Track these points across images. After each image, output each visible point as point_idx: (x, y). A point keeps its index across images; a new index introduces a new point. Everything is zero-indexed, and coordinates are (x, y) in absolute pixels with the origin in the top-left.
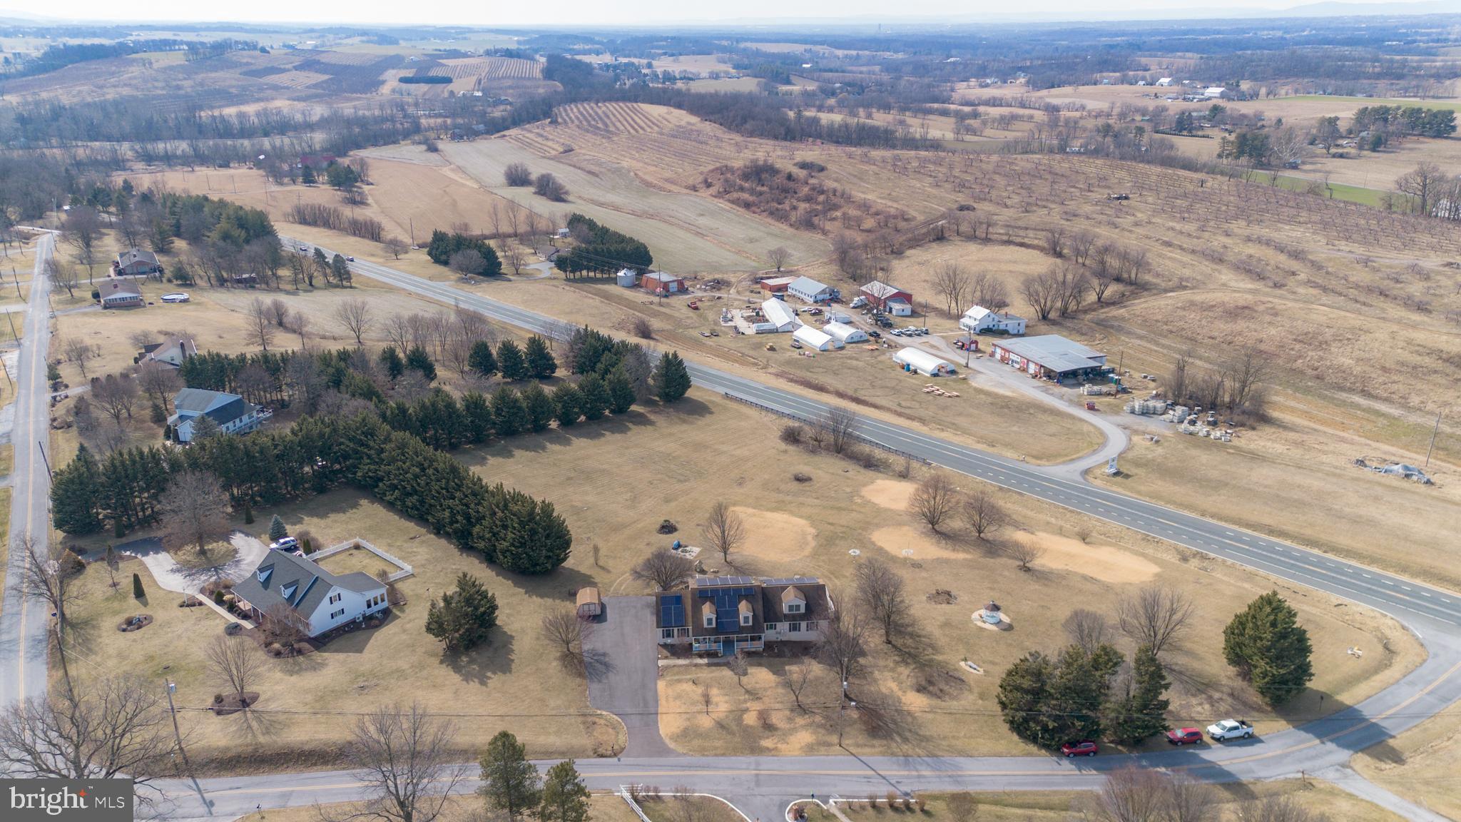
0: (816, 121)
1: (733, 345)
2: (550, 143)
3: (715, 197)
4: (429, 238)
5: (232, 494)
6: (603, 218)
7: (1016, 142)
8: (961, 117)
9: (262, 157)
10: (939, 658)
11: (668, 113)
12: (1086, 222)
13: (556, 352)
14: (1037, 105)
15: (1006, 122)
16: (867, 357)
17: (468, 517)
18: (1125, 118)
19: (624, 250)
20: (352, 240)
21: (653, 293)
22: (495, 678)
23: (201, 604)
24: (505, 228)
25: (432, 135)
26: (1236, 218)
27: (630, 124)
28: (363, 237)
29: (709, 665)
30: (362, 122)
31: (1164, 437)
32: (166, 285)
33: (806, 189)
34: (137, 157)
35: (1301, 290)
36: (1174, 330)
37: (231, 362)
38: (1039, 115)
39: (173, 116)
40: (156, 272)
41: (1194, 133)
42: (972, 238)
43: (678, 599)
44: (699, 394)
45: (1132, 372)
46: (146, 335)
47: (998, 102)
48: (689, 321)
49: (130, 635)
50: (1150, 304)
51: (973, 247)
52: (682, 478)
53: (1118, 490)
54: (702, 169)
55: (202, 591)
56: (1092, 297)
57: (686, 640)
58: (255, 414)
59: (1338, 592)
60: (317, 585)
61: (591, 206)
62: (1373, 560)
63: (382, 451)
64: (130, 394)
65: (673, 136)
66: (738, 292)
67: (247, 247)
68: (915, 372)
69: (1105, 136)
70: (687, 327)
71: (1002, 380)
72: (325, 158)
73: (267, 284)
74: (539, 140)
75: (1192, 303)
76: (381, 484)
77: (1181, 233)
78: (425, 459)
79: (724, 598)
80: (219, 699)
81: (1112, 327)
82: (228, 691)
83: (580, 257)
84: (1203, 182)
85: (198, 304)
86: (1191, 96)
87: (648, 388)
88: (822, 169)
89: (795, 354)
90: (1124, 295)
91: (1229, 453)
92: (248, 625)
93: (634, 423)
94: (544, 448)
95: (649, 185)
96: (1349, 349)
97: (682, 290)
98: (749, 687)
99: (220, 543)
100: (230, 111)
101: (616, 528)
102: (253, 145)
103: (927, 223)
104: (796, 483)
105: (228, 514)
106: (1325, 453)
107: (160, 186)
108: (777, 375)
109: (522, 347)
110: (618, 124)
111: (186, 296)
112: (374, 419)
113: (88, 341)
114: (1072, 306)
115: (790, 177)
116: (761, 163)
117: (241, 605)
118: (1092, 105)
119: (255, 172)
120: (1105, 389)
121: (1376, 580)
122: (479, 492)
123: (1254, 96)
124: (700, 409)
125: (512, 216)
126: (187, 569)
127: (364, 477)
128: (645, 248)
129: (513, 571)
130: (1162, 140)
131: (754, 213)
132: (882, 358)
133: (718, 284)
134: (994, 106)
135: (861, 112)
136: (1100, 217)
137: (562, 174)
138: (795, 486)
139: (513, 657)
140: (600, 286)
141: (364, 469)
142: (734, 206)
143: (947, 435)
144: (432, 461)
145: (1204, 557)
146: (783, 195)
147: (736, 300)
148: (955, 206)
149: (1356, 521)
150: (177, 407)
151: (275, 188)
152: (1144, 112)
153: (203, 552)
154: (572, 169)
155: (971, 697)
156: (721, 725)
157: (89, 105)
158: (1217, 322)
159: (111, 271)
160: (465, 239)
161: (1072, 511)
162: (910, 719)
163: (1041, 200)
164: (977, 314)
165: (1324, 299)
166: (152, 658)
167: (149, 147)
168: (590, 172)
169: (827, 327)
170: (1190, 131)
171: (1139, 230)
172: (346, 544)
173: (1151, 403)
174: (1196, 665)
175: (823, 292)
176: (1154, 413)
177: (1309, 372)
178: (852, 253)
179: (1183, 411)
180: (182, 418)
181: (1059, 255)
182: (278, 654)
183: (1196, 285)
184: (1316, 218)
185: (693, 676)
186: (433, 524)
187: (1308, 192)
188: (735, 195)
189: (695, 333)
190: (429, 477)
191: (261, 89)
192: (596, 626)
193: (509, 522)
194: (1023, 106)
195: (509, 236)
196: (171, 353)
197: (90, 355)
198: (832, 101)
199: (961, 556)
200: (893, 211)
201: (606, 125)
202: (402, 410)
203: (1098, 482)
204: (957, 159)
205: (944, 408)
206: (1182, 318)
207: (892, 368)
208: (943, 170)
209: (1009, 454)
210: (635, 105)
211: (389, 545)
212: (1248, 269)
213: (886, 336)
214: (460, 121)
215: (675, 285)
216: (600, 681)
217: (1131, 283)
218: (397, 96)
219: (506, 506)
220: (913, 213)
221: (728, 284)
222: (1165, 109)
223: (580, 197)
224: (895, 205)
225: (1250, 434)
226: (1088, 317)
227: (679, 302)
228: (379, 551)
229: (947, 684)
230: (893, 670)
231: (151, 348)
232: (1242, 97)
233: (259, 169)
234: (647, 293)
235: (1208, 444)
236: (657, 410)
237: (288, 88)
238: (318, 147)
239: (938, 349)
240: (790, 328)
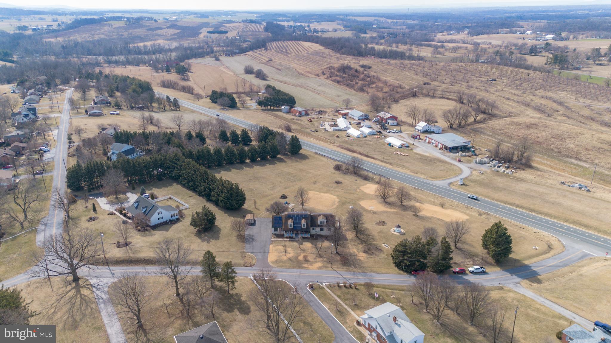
0: (373, 48)
1: (322, 135)
2: (263, 57)
3: (326, 79)
4: (210, 93)
5: (128, 179)
6: (279, 86)
7: (457, 58)
8: (436, 47)
9: (151, 62)
10: (375, 243)
11: (312, 45)
12: (476, 90)
13: (252, 135)
14: (470, 43)
15: (455, 49)
16: (375, 140)
17: (210, 189)
18: (507, 48)
19: (285, 98)
20: (182, 94)
21: (295, 115)
22: (213, 241)
23: (115, 214)
24: (241, 90)
25: (218, 54)
26: (540, 88)
27: (296, 50)
28: (187, 92)
29: (289, 241)
30: (191, 49)
31: (486, 172)
32: (111, 109)
33: (363, 76)
34: (105, 62)
35: (559, 118)
36: (504, 133)
37: (131, 134)
38: (470, 47)
39: (119, 46)
40: (108, 104)
41: (537, 54)
42: (428, 95)
43: (280, 218)
44: (305, 152)
45: (482, 149)
46: (102, 125)
47: (454, 41)
48: (307, 126)
49: (91, 223)
50: (496, 122)
51: (427, 99)
52: (293, 181)
53: (462, 190)
54: (322, 67)
55: (116, 210)
56: (471, 120)
57: (282, 233)
58: (139, 153)
59: (537, 227)
60: (154, 208)
61: (277, 82)
62: (555, 217)
63: (182, 166)
64: (96, 145)
65: (313, 55)
66: (329, 116)
67: (142, 95)
68: (393, 146)
69: (496, 56)
70: (306, 128)
71: (426, 150)
72: (175, 63)
73: (148, 109)
74: (260, 56)
75: (513, 122)
76: (181, 178)
77: (515, 94)
78: (196, 168)
79: (297, 218)
80: (118, 243)
81: (478, 131)
82: (122, 241)
83: (267, 101)
84: (529, 74)
85: (123, 115)
86: (539, 39)
87: (285, 149)
88: (370, 68)
89: (346, 139)
90: (485, 119)
91: (510, 178)
92: (130, 221)
93: (278, 162)
94: (243, 169)
95: (300, 74)
96: (573, 141)
97: (307, 114)
98: (302, 248)
99: (123, 195)
100: (141, 44)
101: (265, 196)
102: (149, 58)
103: (410, 90)
104: (336, 184)
105: (126, 186)
106: (550, 179)
107: (113, 72)
108: (337, 146)
109: (239, 133)
110: (291, 50)
111: (118, 112)
112: (180, 154)
113: (82, 127)
114: (463, 123)
115: (356, 71)
116: (346, 65)
117: (128, 215)
118: (495, 42)
119: (148, 68)
120: (467, 154)
121: (554, 224)
122: (214, 180)
123: (567, 39)
124: (304, 157)
125: (243, 85)
126: (111, 203)
127: (175, 175)
128: (293, 97)
129: (224, 208)
130: (521, 57)
131: (341, 85)
132: (381, 141)
133: (321, 112)
134: (452, 43)
135: (394, 45)
136: (482, 88)
137: (266, 70)
138: (336, 185)
139: (220, 235)
140: (274, 112)
141: (176, 172)
142: (333, 82)
143: (400, 170)
144: (198, 169)
145: (488, 214)
146: (353, 78)
147: (327, 118)
148: (422, 83)
149: (553, 203)
150: (111, 149)
151: (155, 74)
152: (516, 45)
153: (117, 198)
154: (271, 67)
155: (383, 255)
156: (290, 259)
157: (88, 41)
158: (521, 130)
159: (92, 103)
160: (224, 93)
161: (440, 197)
162: (359, 261)
163: (459, 81)
164: (422, 125)
165: (568, 121)
166: (97, 230)
167: (110, 58)
168: (278, 69)
169: (361, 129)
170: (535, 54)
171: (497, 93)
172: (166, 197)
173: (484, 160)
174: (472, 249)
175: (362, 116)
176: (485, 163)
177: (556, 150)
178: (377, 101)
179: (496, 163)
180: (113, 153)
181: (462, 103)
182: (139, 230)
183: (516, 115)
184: (574, 89)
185: (283, 244)
186: (198, 192)
187: (574, 79)
188: (334, 78)
189: (309, 130)
190: (197, 175)
191: (153, 36)
192: (251, 227)
193: (223, 191)
194: (464, 42)
195: (242, 93)
196: (111, 131)
197: (83, 132)
198: (383, 41)
199: (393, 210)
200: (396, 85)
201: (286, 50)
202: (191, 152)
203: (454, 187)
204: (427, 64)
205: (401, 160)
206: (507, 128)
207: (384, 145)
208: (420, 68)
209: (422, 176)
210: (299, 42)
211: (182, 198)
212: (540, 109)
213: (384, 133)
214: (229, 48)
215: (304, 112)
216: (250, 244)
217: (489, 114)
218: (205, 38)
219: (223, 185)
220: (404, 85)
221: (325, 112)
222: (526, 44)
223: (273, 79)
224: (398, 82)
225: (522, 172)
226: (470, 127)
227: (305, 119)
228: (178, 200)
229: (375, 251)
230: (356, 246)
231: (104, 129)
232: (562, 39)
233: (150, 66)
234: (293, 115)
235: (503, 175)
236: (288, 157)
237: (163, 35)
238: (173, 58)
239: (404, 138)
240: (346, 129)
